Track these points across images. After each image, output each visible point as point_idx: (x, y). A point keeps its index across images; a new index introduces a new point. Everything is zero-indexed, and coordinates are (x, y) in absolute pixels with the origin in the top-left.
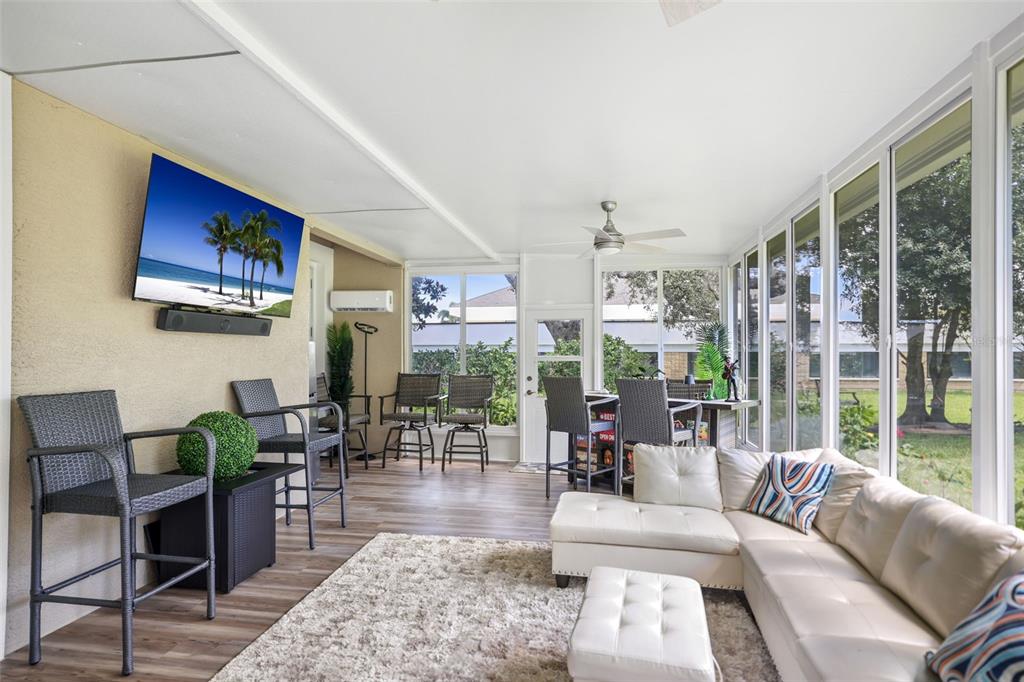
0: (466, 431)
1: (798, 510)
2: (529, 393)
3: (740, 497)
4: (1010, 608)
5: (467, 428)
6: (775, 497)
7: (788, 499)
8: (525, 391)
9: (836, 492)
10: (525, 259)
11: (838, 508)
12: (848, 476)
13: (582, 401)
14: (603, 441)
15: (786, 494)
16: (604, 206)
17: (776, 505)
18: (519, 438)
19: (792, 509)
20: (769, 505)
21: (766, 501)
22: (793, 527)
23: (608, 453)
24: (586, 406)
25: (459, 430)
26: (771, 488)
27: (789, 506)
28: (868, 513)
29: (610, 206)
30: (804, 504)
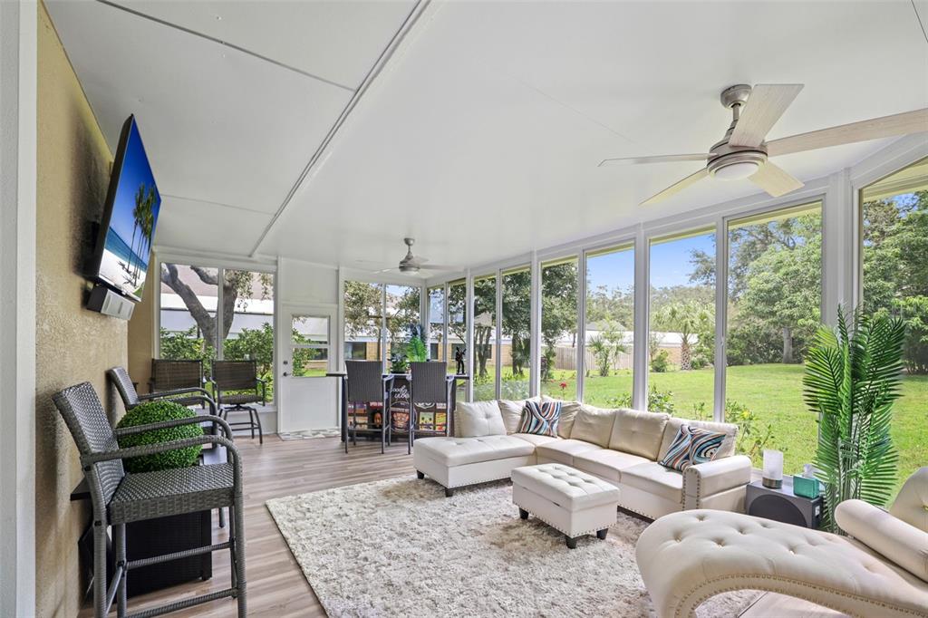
0: (238, 410)
1: (552, 426)
2: (285, 374)
3: (515, 426)
4: (692, 435)
5: (238, 408)
6: (538, 422)
7: (545, 422)
8: (282, 374)
9: (563, 416)
10: (282, 261)
11: (568, 422)
12: (569, 407)
13: (379, 378)
14: (373, 407)
15: (544, 420)
16: (407, 241)
17: (539, 426)
18: (276, 413)
19: (548, 427)
20: (535, 427)
21: (533, 425)
22: (549, 436)
23: (378, 415)
24: (383, 381)
25: (232, 409)
26: (534, 418)
27: (546, 425)
28: (591, 421)
29: (411, 242)
30: (553, 423)
